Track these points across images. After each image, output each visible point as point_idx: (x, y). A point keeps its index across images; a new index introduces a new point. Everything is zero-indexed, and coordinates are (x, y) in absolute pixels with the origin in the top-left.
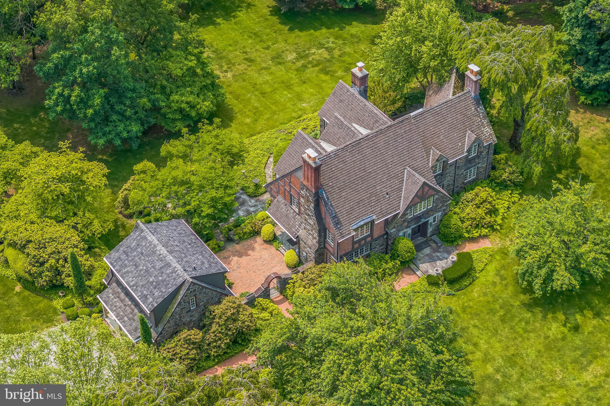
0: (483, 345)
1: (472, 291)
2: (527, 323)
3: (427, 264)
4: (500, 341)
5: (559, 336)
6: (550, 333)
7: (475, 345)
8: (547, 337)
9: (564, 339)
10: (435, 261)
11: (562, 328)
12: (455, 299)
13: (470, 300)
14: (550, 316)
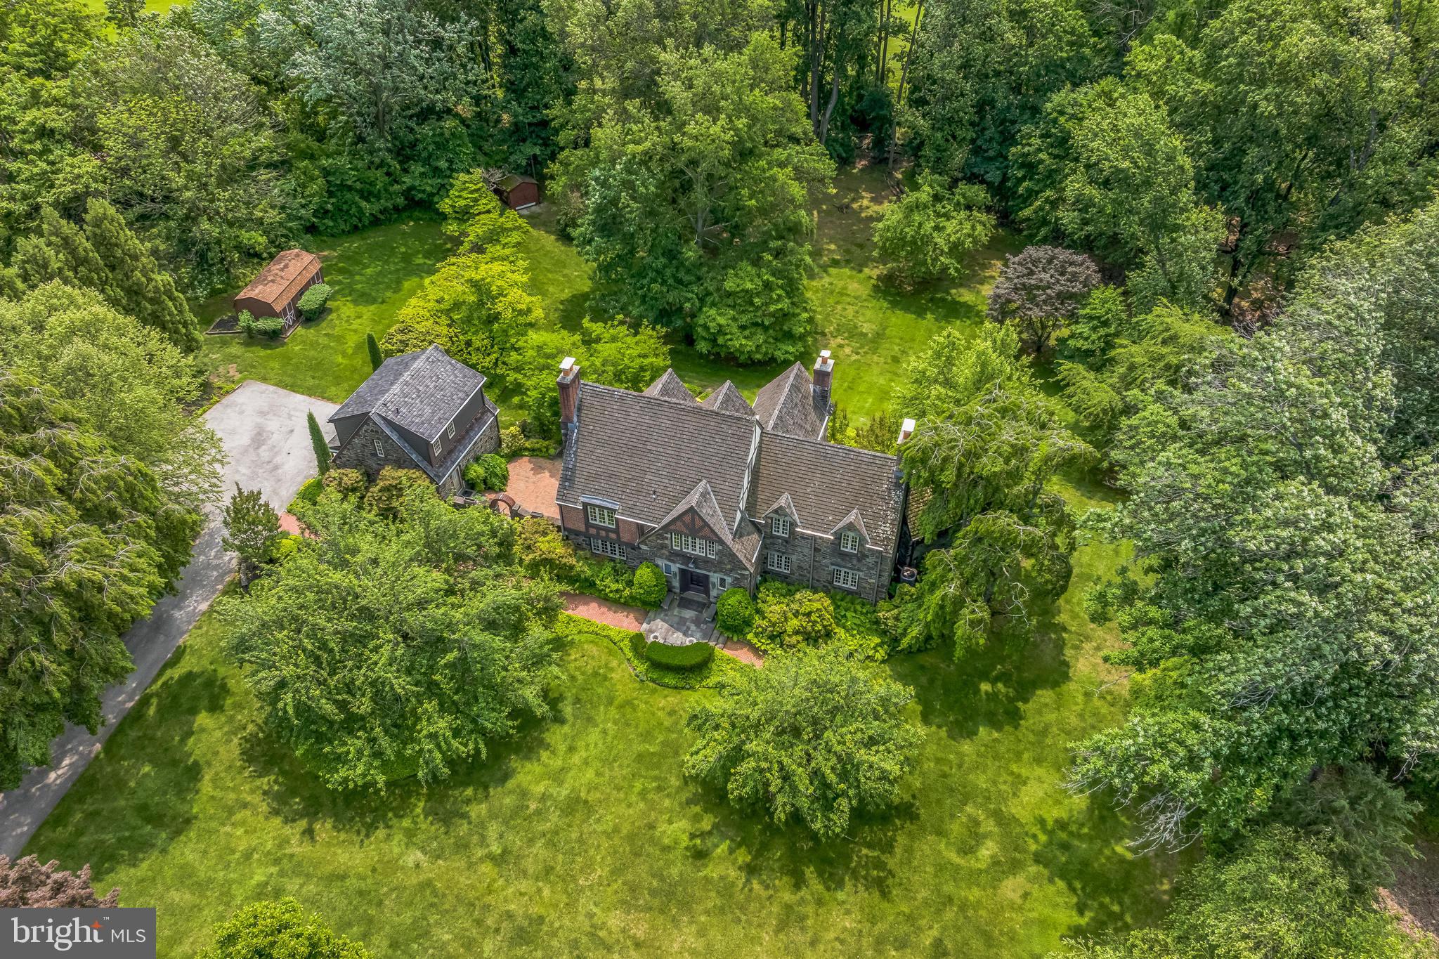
0: (576, 759)
1: (666, 697)
2: (659, 789)
3: (666, 626)
4: (598, 774)
5: (666, 841)
6: (662, 827)
7: (571, 749)
8: (652, 827)
9: (666, 849)
10: (678, 630)
11: (685, 837)
12: (637, 685)
13: (646, 703)
14: (697, 809)
